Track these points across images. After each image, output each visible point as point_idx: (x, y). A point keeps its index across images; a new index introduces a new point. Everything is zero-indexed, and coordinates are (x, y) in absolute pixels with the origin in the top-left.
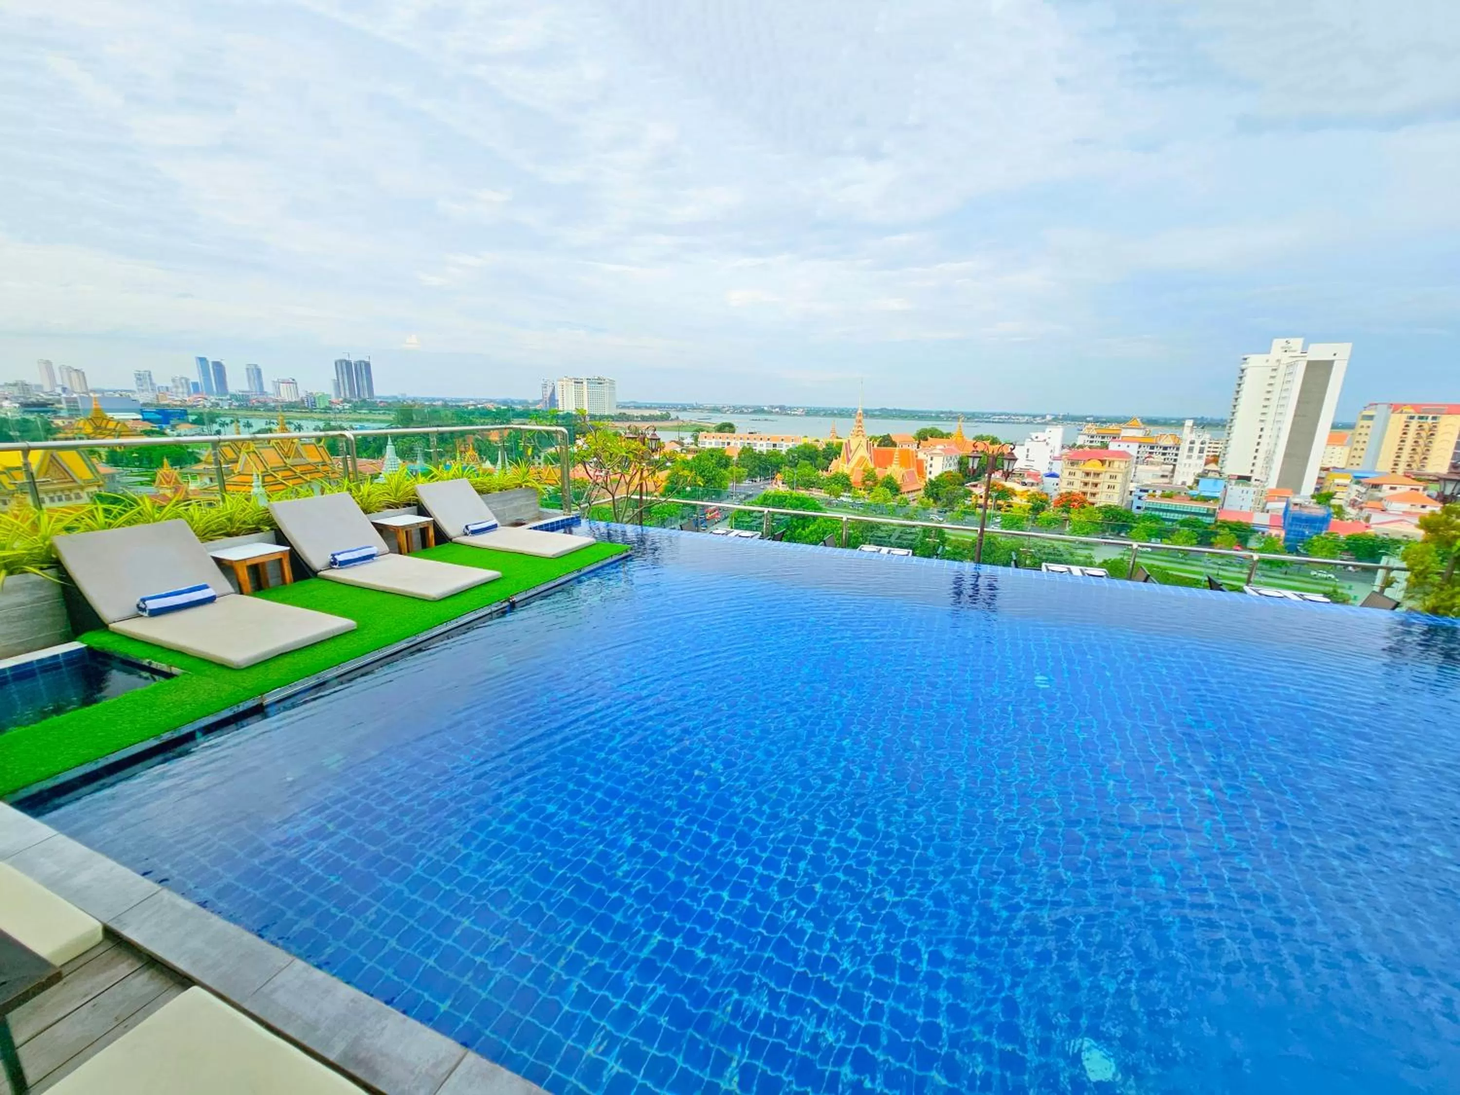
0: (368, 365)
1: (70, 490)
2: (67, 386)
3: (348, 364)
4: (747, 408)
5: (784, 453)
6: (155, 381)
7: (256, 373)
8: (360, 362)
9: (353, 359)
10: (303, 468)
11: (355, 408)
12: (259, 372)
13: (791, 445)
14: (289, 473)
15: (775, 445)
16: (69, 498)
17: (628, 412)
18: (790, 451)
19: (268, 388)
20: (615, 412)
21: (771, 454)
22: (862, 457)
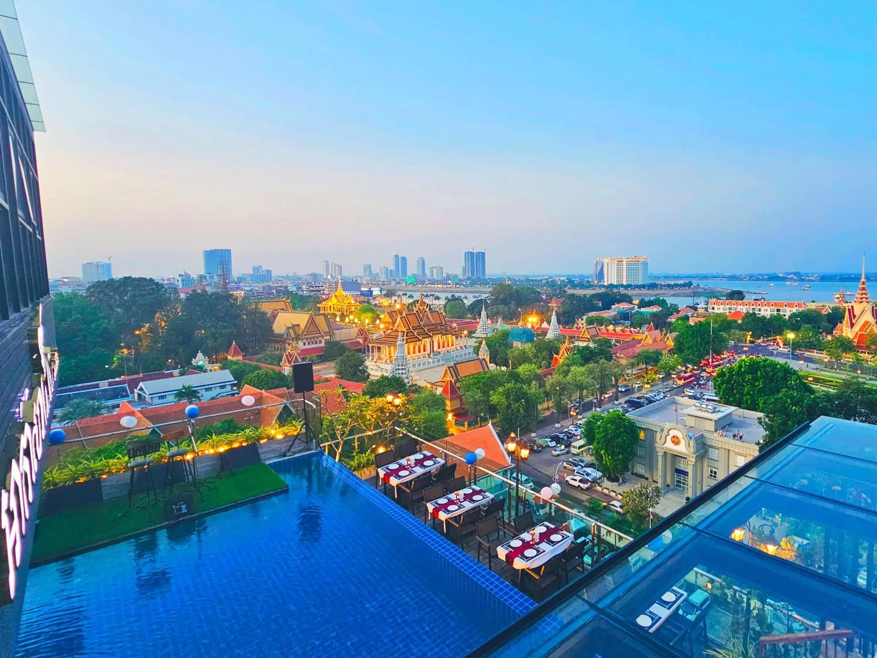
0: (483, 254)
1: (318, 338)
2: (334, 275)
3: (472, 254)
4: (762, 275)
5: (787, 317)
6: (372, 270)
7: (423, 263)
8: (479, 253)
9: (475, 251)
10: (429, 327)
11: (473, 284)
12: (423, 261)
13: (794, 310)
14: (422, 330)
15: (778, 310)
16: (316, 343)
17: (658, 282)
18: (793, 316)
19: (428, 272)
20: (648, 282)
21: (773, 318)
22: (866, 323)
